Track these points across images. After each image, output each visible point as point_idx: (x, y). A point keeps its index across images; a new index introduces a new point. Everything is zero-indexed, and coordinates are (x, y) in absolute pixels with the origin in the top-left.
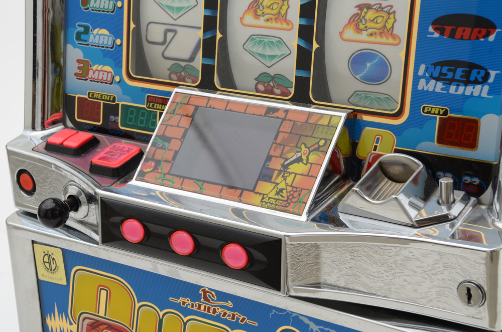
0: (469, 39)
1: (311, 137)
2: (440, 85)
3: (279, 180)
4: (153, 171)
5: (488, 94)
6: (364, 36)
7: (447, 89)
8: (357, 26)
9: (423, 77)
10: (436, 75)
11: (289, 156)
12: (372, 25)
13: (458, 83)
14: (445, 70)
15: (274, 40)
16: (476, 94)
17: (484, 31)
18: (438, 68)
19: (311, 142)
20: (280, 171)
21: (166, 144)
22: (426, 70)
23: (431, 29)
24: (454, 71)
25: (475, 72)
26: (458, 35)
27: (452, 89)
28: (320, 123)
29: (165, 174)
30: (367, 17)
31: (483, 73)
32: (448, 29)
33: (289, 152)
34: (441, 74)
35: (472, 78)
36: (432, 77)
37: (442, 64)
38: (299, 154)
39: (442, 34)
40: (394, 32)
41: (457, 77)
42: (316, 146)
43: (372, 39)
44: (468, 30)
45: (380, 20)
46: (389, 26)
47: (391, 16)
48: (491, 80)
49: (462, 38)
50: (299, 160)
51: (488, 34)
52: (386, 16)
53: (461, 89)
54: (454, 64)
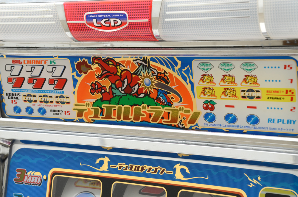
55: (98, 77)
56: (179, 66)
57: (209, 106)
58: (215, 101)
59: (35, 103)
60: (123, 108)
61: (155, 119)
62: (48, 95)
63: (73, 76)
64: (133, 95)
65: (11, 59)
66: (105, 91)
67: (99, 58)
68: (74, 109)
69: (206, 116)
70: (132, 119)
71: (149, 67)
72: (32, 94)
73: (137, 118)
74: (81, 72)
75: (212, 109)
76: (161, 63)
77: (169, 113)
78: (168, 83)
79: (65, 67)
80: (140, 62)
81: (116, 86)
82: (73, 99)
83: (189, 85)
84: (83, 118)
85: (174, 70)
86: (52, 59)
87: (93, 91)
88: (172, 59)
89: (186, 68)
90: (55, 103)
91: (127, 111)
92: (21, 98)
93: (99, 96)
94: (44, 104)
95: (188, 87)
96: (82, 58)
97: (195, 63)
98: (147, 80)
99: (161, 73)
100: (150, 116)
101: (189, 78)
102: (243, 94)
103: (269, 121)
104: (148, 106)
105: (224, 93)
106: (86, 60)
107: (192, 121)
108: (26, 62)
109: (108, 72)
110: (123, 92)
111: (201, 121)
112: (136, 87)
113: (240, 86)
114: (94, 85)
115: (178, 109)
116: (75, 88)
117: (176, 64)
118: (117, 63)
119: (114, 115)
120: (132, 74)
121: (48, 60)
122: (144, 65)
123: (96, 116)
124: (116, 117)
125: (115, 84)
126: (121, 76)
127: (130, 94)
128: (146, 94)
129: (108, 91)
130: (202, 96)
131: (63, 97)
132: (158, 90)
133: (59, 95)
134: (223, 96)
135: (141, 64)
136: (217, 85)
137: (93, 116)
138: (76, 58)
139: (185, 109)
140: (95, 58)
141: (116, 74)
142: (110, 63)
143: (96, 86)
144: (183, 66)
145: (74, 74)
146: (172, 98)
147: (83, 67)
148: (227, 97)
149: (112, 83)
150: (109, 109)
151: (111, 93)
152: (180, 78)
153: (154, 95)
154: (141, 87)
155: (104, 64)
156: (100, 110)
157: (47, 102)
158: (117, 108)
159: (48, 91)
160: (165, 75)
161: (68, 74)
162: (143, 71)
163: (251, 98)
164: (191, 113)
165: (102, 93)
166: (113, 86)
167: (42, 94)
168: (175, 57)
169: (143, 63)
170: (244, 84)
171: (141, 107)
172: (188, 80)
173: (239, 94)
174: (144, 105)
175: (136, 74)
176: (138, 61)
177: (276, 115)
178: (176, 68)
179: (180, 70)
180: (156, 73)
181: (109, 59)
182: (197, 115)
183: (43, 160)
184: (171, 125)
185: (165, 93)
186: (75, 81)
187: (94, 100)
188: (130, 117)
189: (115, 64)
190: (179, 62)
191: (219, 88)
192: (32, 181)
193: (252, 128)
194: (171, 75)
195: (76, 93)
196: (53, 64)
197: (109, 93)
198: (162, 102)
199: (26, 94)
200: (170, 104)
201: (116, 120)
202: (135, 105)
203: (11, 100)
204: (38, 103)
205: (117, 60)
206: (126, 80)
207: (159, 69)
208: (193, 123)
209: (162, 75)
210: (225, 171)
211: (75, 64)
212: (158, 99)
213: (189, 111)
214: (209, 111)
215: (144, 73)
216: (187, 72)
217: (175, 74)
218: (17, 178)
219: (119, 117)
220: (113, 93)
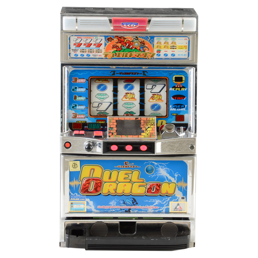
0: (180, 99)
1: (149, 122)
2: (175, 109)
3: (146, 132)
4: (112, 135)
5: (185, 110)
6: (155, 101)
7: (177, 110)
8: (153, 99)
9: (171, 108)
10: (174, 107)
11: (146, 127)
12: (156, 98)
13: (179, 108)
14: (176, 106)
15: (131, 103)
16: (183, 110)
17: (183, 98)
18: (174, 106)
19: (150, 124)
20: (145, 130)
21: (112, 129)
22: (172, 106)
23: (172, 98)
24: (178, 106)
25: (182, 106)
26: (178, 99)
27: (178, 110)
28: (150, 119)
29: (116, 135)
30: (155, 97)
31: (184, 106)
32: (176, 98)
33: (146, 126)
34: (175, 107)
35: (182, 107)
36: (173, 108)
37: (175, 105)
38: (148, 126)
39: (174, 99)
40: (162, 99)
41: (179, 107)
42: (152, 124)
43: (157, 101)
44: (180, 98)
45: (158, 97)
46: (160, 98)
47: (161, 96)
48: (186, 107)
49: (179, 99)
50: (149, 127)
51: (184, 98)
52: (159, 96)
53: (180, 109)
54: (178, 105)
55: (116, 43)
56: (149, 39)
57: (158, 51)
58: (161, 50)
59: (85, 53)
60: (125, 53)
61: (138, 56)
62: (92, 49)
63: (105, 43)
64: (130, 49)
65: (77, 37)
66: (118, 48)
67: (117, 36)
68: (104, 54)
69: (157, 55)
70: (128, 57)
71: (138, 39)
72: (85, 49)
73: (130, 56)
74: (109, 41)
75: (160, 52)
76: (143, 38)
77: (143, 54)
78: (144, 44)
79: (102, 39)
80: (134, 38)
81: (123, 46)
82: (103, 51)
83: (152, 45)
84: (107, 57)
85: (147, 40)
86: (96, 37)
87: (113, 47)
88: (147, 37)
89: (152, 40)
90: (95, 52)
91: (127, 54)
92: (79, 51)
93: (116, 49)
94: (90, 53)
95: (152, 46)
96: (110, 36)
97: (155, 38)
98: (136, 44)
99: (142, 41)
100: (136, 55)
101: (153, 43)
102: (171, 47)
103: (178, 55)
104: (136, 52)
105: (164, 47)
106: (112, 37)
107: (152, 56)
108: (84, 38)
109: (121, 41)
110: (126, 48)
111: (155, 56)
112: (132, 46)
113: (170, 45)
114: (114, 46)
115: (147, 53)
116: (105, 46)
117: (148, 38)
118: (125, 38)
119: (121, 56)
120: (130, 42)
121: (95, 37)
122: (136, 39)
123: (113, 56)
124: (122, 56)
125: (123, 45)
126: (126, 43)
127: (129, 48)
128: (135, 48)
129: (120, 47)
130: (157, 48)
131: (99, 50)
132: (140, 47)
133: (97, 49)
134: (164, 48)
135: (135, 38)
136: (162, 45)
137: (112, 56)
138: (108, 36)
139: (150, 53)
140: (116, 36)
141: (124, 42)
142: (122, 38)
143: (115, 46)
144: (151, 39)
145: (106, 42)
146: (145, 49)
147: (110, 40)
148: (165, 48)
149: (122, 45)
150: (119, 54)
151: (121, 48)
152: (149, 43)
153: (139, 48)
154: (133, 46)
155: (119, 39)
156: (115, 54)
157: (91, 52)
158: (122, 53)
159: (93, 48)
160: (144, 42)
161: (103, 42)
162: (135, 40)
163: (174, 48)
164: (152, 54)
165: (117, 48)
166: (122, 46)
167: (89, 49)
168: (148, 36)
169: (136, 38)
170: (171, 44)
171: (133, 53)
172: (152, 43)
173: (169, 47)
174: (134, 52)
175: (132, 42)
176: (133, 37)
177: (180, 53)
178: (148, 40)
179: (150, 40)
180: (140, 41)
181: (122, 37)
182: (154, 54)
183: (85, 74)
184: (144, 58)
185: (143, 48)
186: (105, 44)
187: (113, 51)
188: (128, 56)
189: (124, 38)
190: (150, 38)
191: (163, 45)
192: (81, 82)
193: (173, 57)
194: (146, 42)
195: (105, 49)
196: (96, 38)
197: (120, 48)
198: (141, 51)
199: (82, 49)
200: (144, 51)
201: (122, 57)
202: (130, 52)
203: (74, 52)
204: (87, 52)
205: (125, 37)
206: (128, 44)
207: (142, 40)
208: (152, 57)
209: (143, 42)
210: (161, 72)
211: (107, 38)
212: (140, 50)
213: (151, 53)
214: (158, 53)
215: (136, 41)
216: (152, 41)
217: (148, 42)
218: (74, 81)
219: (123, 56)
220: (122, 48)
